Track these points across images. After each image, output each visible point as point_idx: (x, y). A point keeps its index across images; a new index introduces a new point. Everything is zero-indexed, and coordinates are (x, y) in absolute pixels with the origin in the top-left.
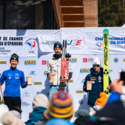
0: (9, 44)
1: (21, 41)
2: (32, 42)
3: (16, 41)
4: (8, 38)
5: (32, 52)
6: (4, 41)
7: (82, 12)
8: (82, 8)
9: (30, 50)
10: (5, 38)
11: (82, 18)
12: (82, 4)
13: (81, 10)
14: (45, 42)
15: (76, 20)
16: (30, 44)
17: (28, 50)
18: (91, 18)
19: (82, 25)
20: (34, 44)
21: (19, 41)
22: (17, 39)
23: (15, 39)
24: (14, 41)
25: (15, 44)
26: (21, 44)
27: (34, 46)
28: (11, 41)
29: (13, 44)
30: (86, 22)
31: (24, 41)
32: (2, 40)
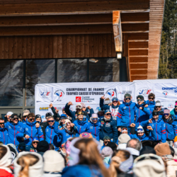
0: (94, 93)
2: (111, 92)
3: (99, 91)
4: (92, 89)
7: (147, 68)
8: (147, 64)
10: (90, 89)
11: (146, 72)
12: (147, 61)
13: (146, 66)
15: (142, 74)
16: (109, 94)
18: (153, 72)
19: (145, 78)
20: (113, 94)
21: (101, 91)
22: (100, 89)
24: (97, 91)
25: (98, 94)
26: (102, 94)
28: (95, 91)
29: (96, 94)
30: (149, 75)
31: (105, 91)
32: (87, 91)
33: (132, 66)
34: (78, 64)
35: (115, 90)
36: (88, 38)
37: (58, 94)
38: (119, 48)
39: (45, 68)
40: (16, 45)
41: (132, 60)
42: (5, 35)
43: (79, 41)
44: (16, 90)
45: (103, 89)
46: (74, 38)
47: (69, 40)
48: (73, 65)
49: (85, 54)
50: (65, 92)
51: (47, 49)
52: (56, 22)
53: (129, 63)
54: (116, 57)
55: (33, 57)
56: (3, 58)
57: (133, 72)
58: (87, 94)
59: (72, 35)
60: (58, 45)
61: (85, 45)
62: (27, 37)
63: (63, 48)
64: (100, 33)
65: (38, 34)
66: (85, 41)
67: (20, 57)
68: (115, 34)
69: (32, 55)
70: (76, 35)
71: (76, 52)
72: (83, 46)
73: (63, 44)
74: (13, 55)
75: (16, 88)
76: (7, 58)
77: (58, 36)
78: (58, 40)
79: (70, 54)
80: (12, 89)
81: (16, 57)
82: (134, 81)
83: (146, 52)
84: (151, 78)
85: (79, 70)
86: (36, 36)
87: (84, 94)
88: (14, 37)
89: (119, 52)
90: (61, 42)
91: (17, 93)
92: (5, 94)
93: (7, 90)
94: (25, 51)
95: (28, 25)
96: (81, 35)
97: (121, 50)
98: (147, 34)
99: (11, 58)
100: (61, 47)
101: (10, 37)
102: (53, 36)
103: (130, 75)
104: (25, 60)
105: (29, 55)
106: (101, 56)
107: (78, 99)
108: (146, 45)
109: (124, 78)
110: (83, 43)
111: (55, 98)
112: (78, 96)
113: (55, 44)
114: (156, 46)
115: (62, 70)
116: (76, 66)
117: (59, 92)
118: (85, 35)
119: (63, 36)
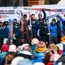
1: (14, 12)
3: (11, 12)
4: (8, 11)
5: (19, 17)
6: (6, 12)
9: (18, 16)
14: (25, 12)
17: (17, 16)
20: (20, 13)
21: (13, 12)
22: (12, 11)
23: (11, 11)
24: (10, 12)
25: (11, 13)
26: (14, 13)
27: (20, 14)
28: (9, 12)
29: (10, 13)
31: (15, 12)
32: (5, 12)
35: (21, 11)
45: (14, 11)
58: (5, 13)
87: (3, 13)
109: (26, 4)
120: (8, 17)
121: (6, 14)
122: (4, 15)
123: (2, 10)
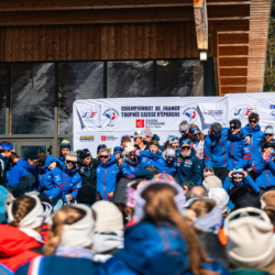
0: (164, 114)
1: (177, 111)
2: (191, 112)
3: (171, 111)
4: (162, 108)
6: (156, 112)
7: (246, 74)
8: (246, 69)
10: (158, 108)
11: (245, 81)
12: (246, 64)
13: (244, 72)
15: (238, 84)
16: (188, 115)
18: (255, 81)
19: (243, 90)
20: (193, 115)
21: (175, 111)
22: (173, 108)
24: (168, 111)
25: (171, 115)
26: (177, 115)
27: (193, 117)
28: (166, 111)
29: (168, 115)
30: (249, 86)
31: (181, 111)
32: (154, 110)
33: (224, 72)
34: (138, 69)
36: (154, 28)
37: (108, 116)
38: (203, 44)
39: (86, 75)
40: (43, 39)
41: (223, 62)
42: (27, 24)
43: (140, 33)
44: (42, 109)
45: (178, 108)
46: (133, 29)
47: (125, 31)
48: (129, 70)
49: (150, 53)
50: (120, 111)
51: (91, 46)
52: (106, 4)
53: (219, 67)
54: (198, 58)
55: (70, 58)
56: (23, 60)
57: (224, 82)
58: (153, 115)
59: (130, 24)
60: (108, 40)
61: (150, 38)
62: (61, 26)
63: (116, 43)
64: (173, 20)
65: (78, 22)
66: (150, 32)
67: (50, 59)
68: (197, 22)
69: (68, 55)
70: (136, 24)
71: (136, 51)
72: (147, 41)
73: (116, 38)
74: (39, 54)
75: (42, 105)
76: (30, 59)
77: (108, 25)
78: (108, 32)
79: (127, 53)
80: (36, 107)
81: (43, 58)
82: (227, 95)
83: (245, 50)
84: (252, 91)
85: (139, 78)
86: (74, 26)
88: (40, 27)
89: (203, 51)
90: (113, 34)
91: (44, 115)
92: (25, 115)
93: (29, 110)
94: (57, 49)
95: (61, 8)
96: (143, 24)
97: (206, 47)
98: (247, 22)
99: (36, 59)
100: (113, 42)
101: (33, 27)
102: (100, 25)
103: (220, 86)
104: (56, 63)
105: (64, 54)
106: (174, 57)
107: (140, 124)
108: (245, 38)
109: (211, 90)
110: (147, 35)
111: (105, 121)
112: (140, 118)
113: (104, 38)
114: (260, 41)
115: (113, 78)
116: (134, 72)
117: (111, 113)
118: (150, 24)
119: (116, 25)
120: (163, 124)
121: (156, 118)
122: (151, 118)
123: (147, 105)
